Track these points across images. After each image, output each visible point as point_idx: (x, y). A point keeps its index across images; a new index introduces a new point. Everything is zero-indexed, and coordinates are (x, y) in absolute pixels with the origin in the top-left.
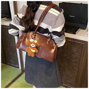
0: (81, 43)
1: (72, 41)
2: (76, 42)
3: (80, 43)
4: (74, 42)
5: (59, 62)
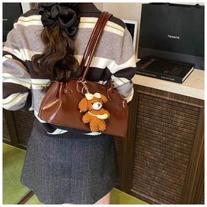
0: (196, 106)
1: (173, 100)
2: (184, 102)
3: (192, 104)
4: (179, 101)
5: (142, 148)
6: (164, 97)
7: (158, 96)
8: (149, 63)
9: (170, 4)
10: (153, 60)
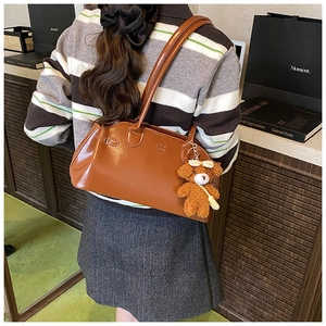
1: (288, 167)
2: (305, 173)
4: (298, 171)
5: (235, 238)
6: (274, 162)
7: (266, 159)
8: (257, 107)
9: (299, 19)
10: (264, 103)
